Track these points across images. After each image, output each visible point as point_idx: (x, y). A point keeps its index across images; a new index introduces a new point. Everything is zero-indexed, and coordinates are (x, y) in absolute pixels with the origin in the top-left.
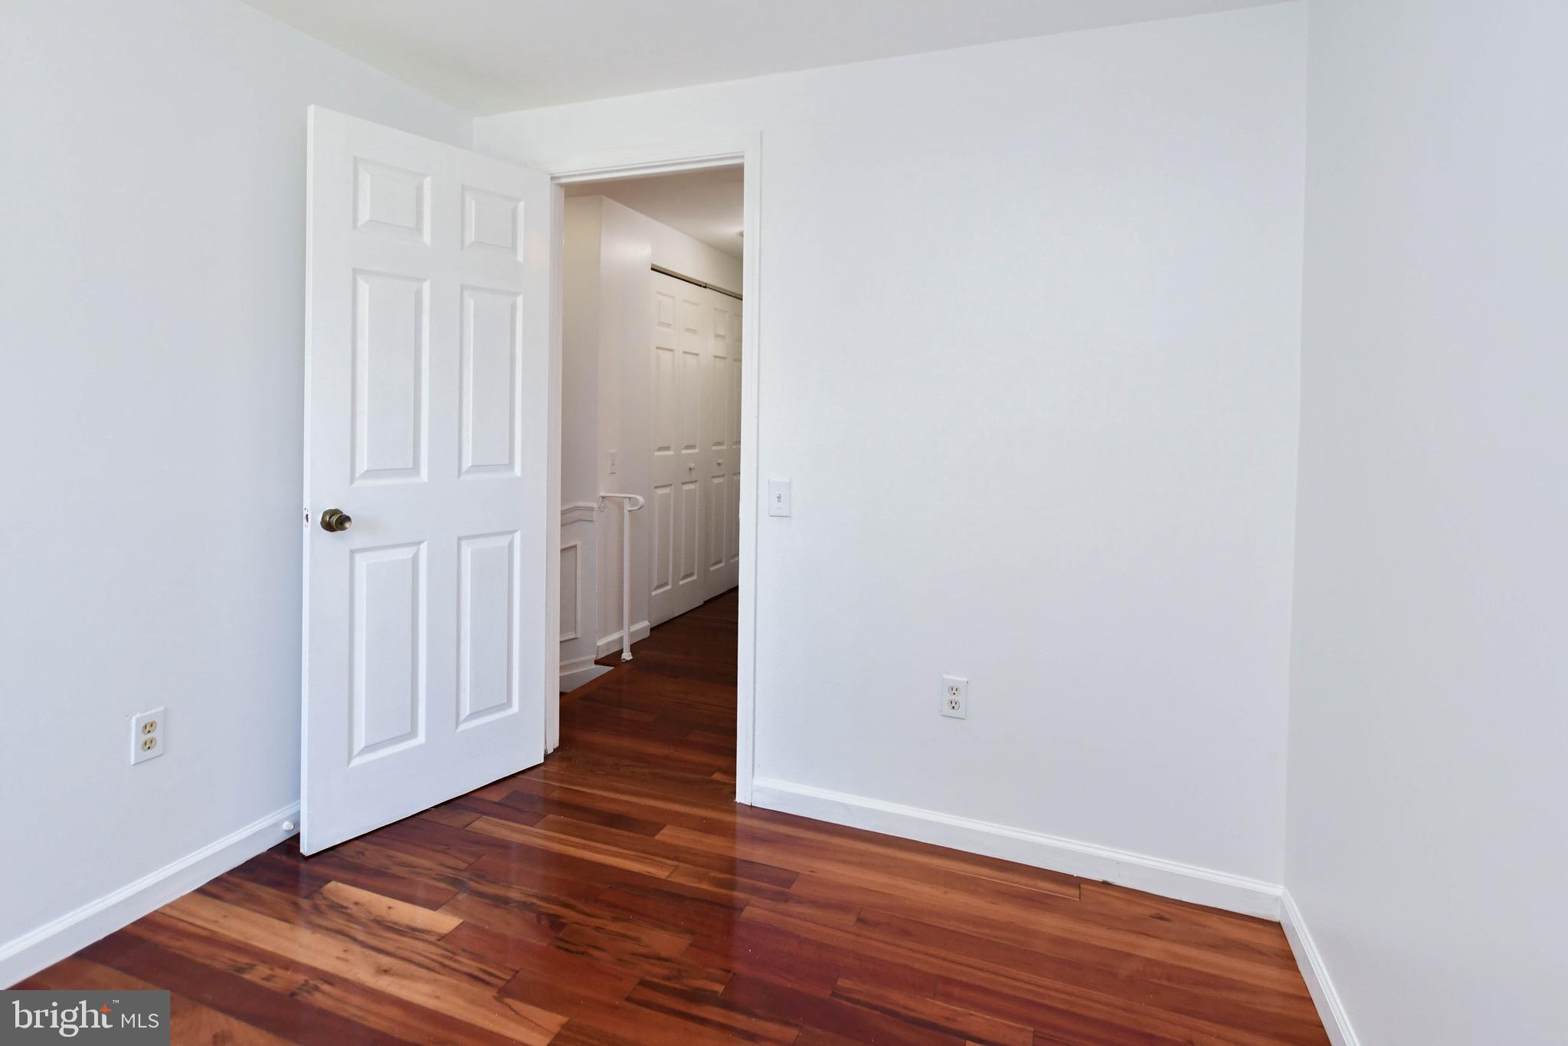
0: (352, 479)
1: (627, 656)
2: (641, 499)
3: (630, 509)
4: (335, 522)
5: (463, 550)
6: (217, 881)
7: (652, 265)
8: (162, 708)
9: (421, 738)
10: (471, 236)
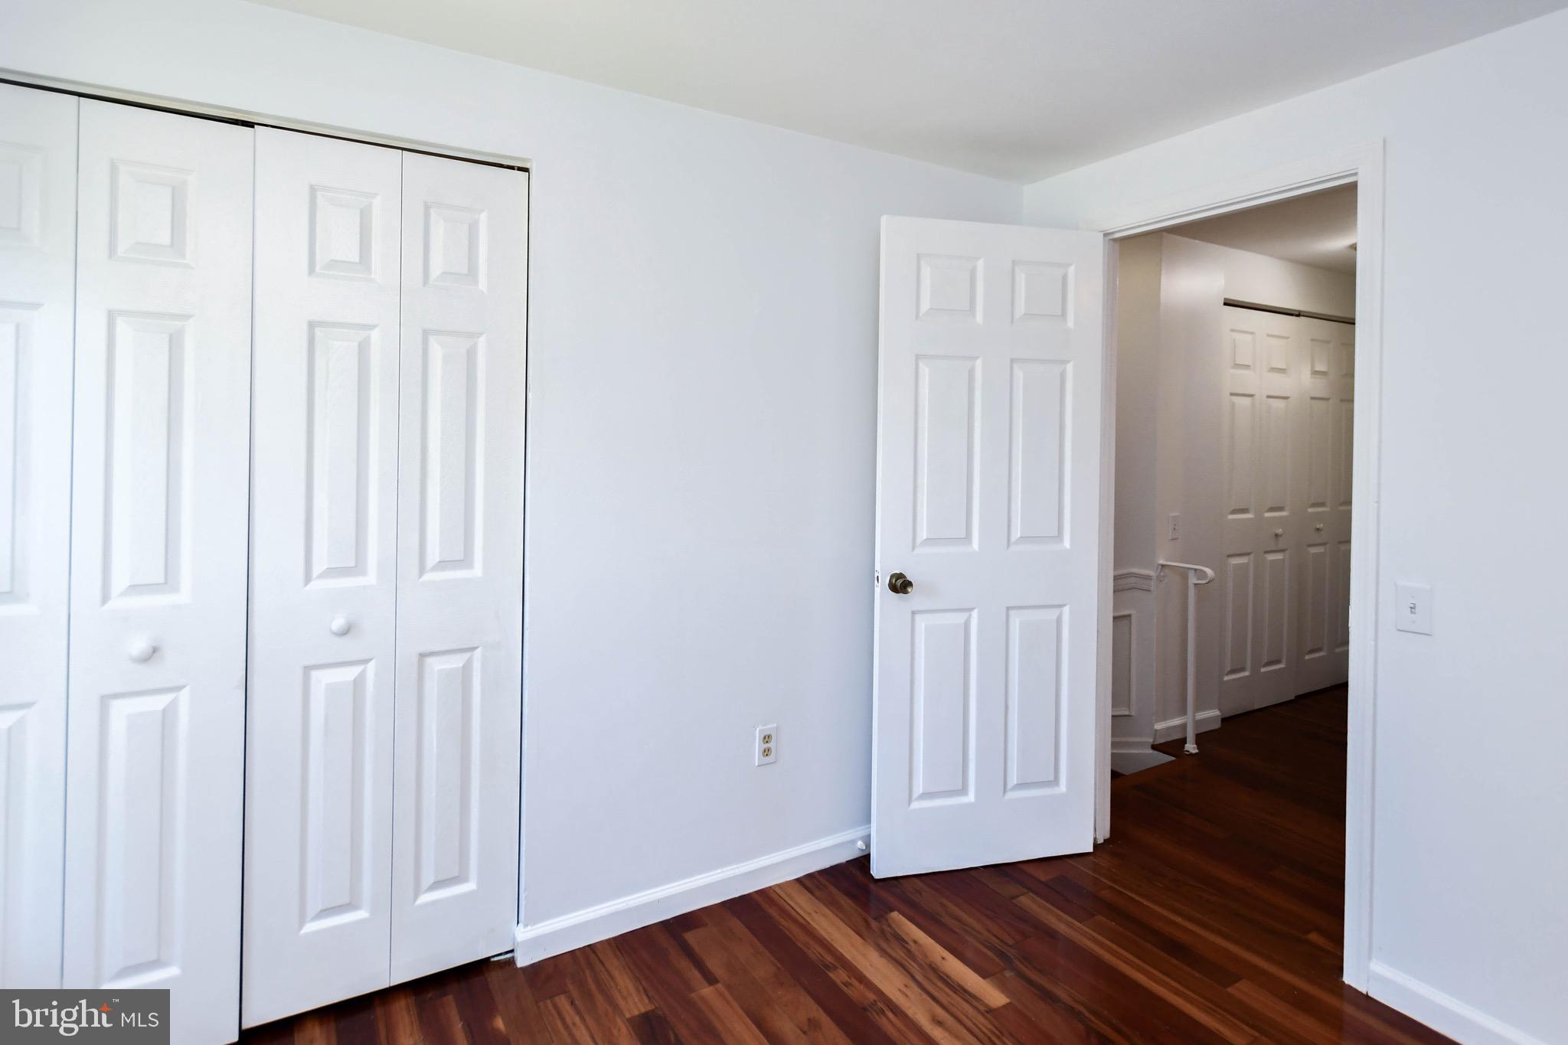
0: (914, 548)
1: (1191, 747)
2: (1209, 572)
3: (1196, 582)
4: (900, 585)
5: (1011, 620)
6: (810, 876)
7: (1225, 299)
8: (775, 725)
9: (971, 797)
10: (1020, 309)
